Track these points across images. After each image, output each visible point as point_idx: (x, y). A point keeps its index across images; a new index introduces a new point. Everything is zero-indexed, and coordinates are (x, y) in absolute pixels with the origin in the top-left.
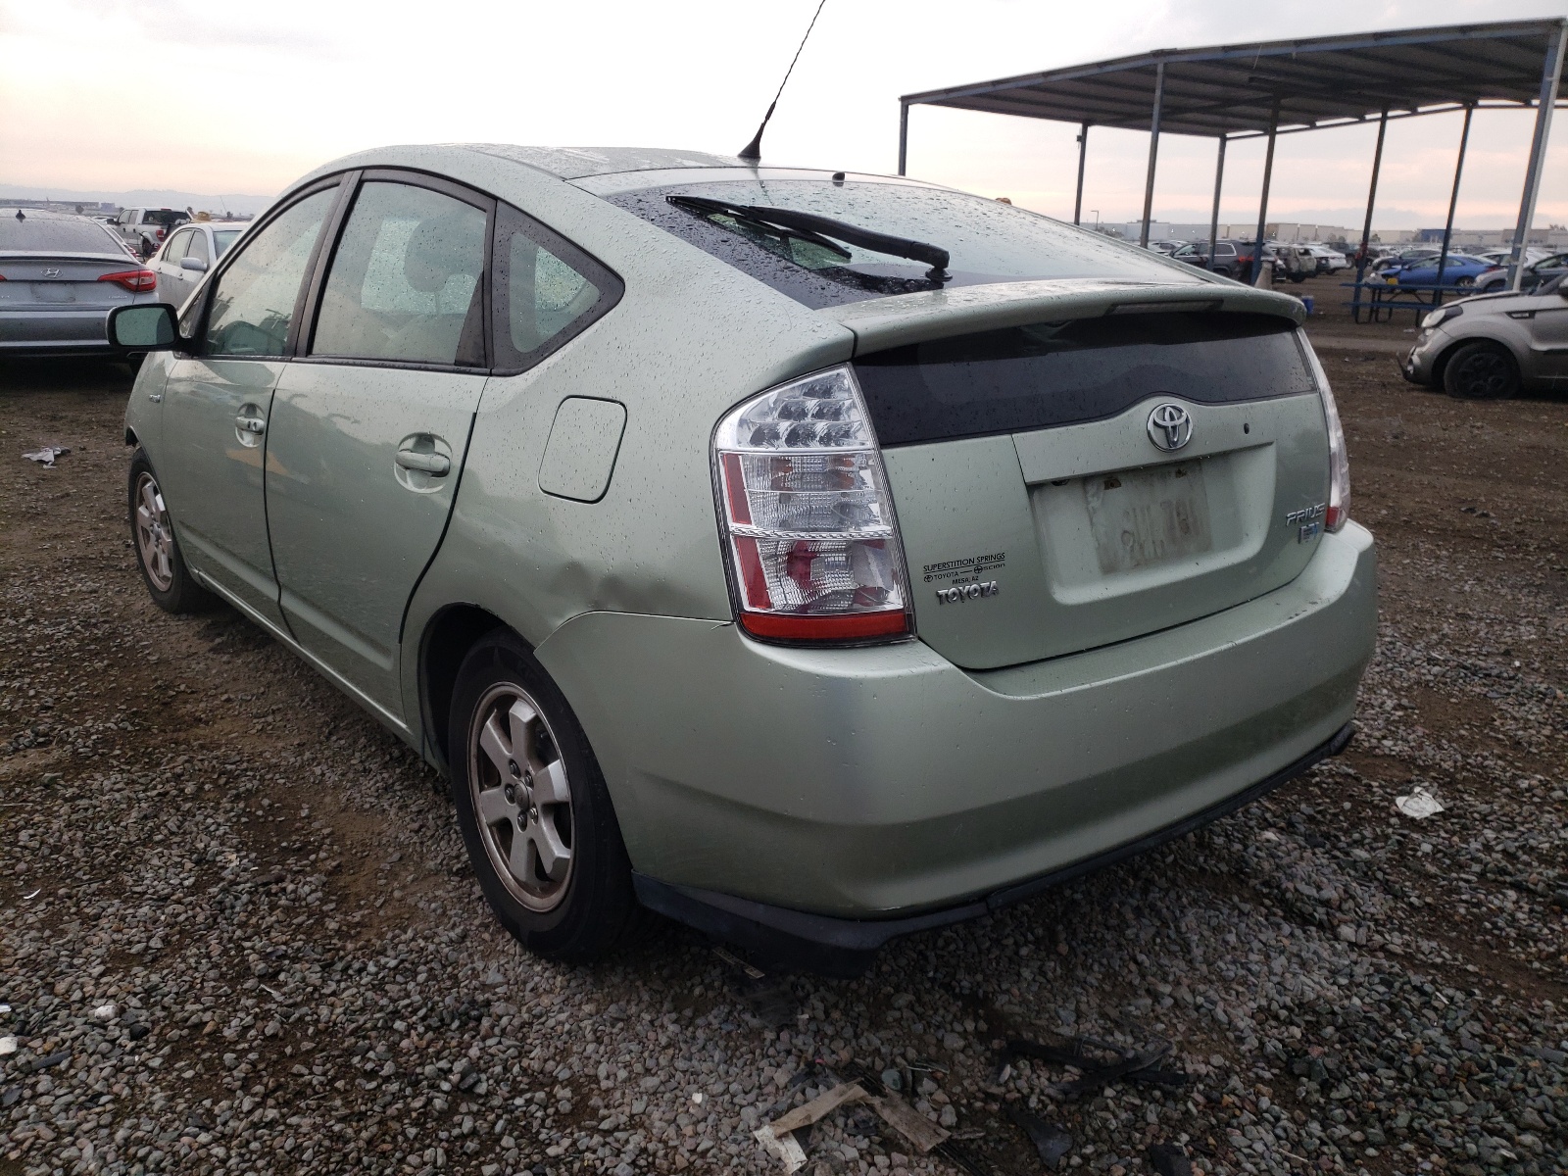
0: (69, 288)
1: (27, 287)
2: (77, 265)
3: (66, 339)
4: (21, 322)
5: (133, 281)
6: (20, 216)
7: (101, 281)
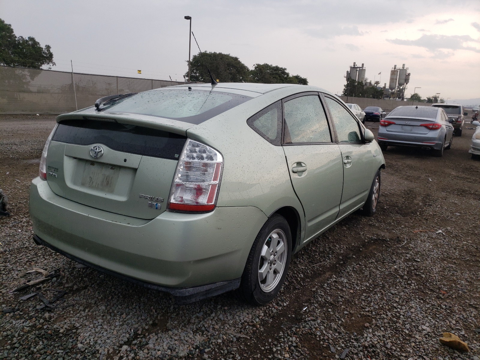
0: (412, 127)
1: (401, 126)
2: (417, 121)
3: (405, 141)
4: (395, 135)
5: (431, 127)
6: (417, 108)
7: (421, 126)
